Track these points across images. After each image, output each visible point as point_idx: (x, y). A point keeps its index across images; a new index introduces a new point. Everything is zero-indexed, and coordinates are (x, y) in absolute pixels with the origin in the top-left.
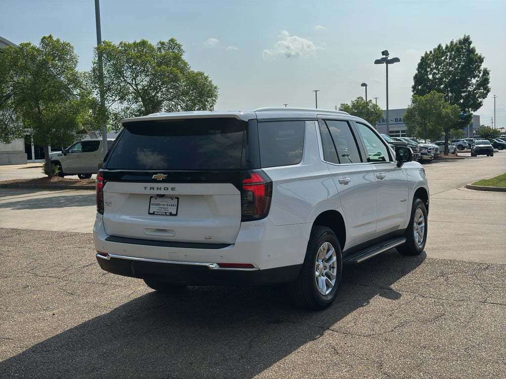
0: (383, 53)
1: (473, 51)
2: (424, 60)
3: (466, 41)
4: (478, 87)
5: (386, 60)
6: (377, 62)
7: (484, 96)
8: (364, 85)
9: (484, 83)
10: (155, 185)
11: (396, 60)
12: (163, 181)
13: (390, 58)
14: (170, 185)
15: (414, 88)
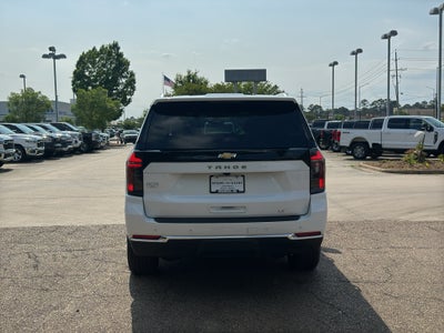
0: (50, 49)
1: (121, 55)
2: (82, 58)
3: (115, 46)
4: (126, 86)
5: (53, 55)
6: (45, 56)
7: (131, 94)
8: (22, 76)
9: (131, 83)
10: (223, 164)
11: (63, 56)
12: (232, 160)
13: (56, 54)
14: (241, 164)
15: (74, 82)
